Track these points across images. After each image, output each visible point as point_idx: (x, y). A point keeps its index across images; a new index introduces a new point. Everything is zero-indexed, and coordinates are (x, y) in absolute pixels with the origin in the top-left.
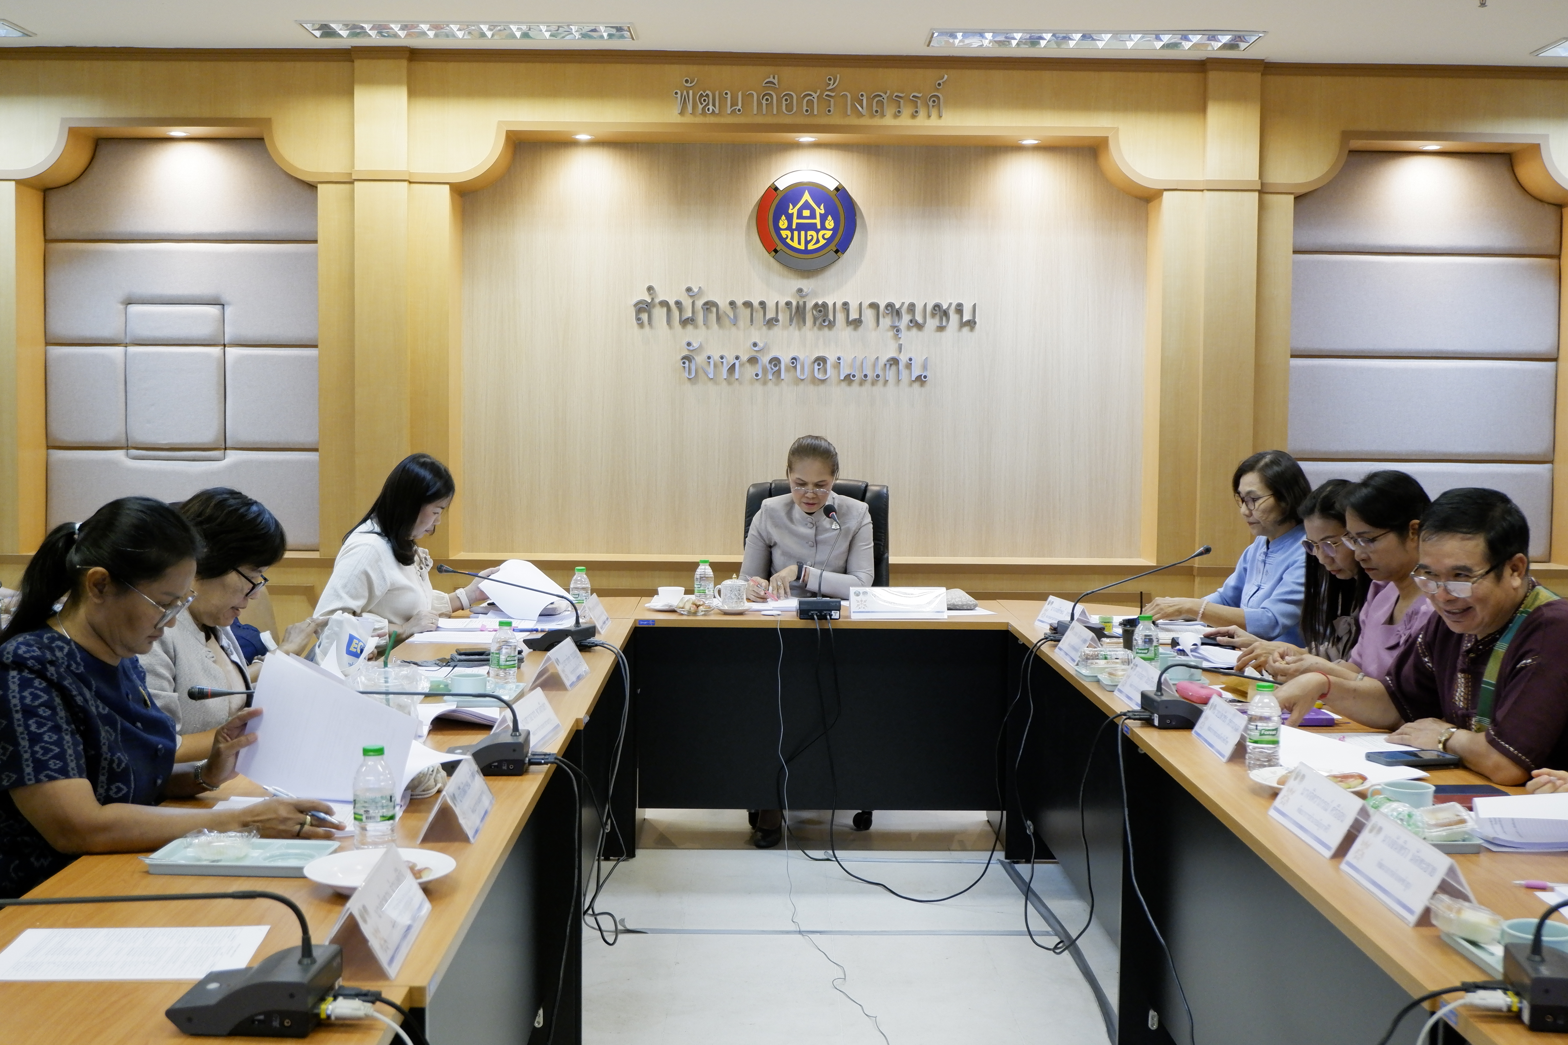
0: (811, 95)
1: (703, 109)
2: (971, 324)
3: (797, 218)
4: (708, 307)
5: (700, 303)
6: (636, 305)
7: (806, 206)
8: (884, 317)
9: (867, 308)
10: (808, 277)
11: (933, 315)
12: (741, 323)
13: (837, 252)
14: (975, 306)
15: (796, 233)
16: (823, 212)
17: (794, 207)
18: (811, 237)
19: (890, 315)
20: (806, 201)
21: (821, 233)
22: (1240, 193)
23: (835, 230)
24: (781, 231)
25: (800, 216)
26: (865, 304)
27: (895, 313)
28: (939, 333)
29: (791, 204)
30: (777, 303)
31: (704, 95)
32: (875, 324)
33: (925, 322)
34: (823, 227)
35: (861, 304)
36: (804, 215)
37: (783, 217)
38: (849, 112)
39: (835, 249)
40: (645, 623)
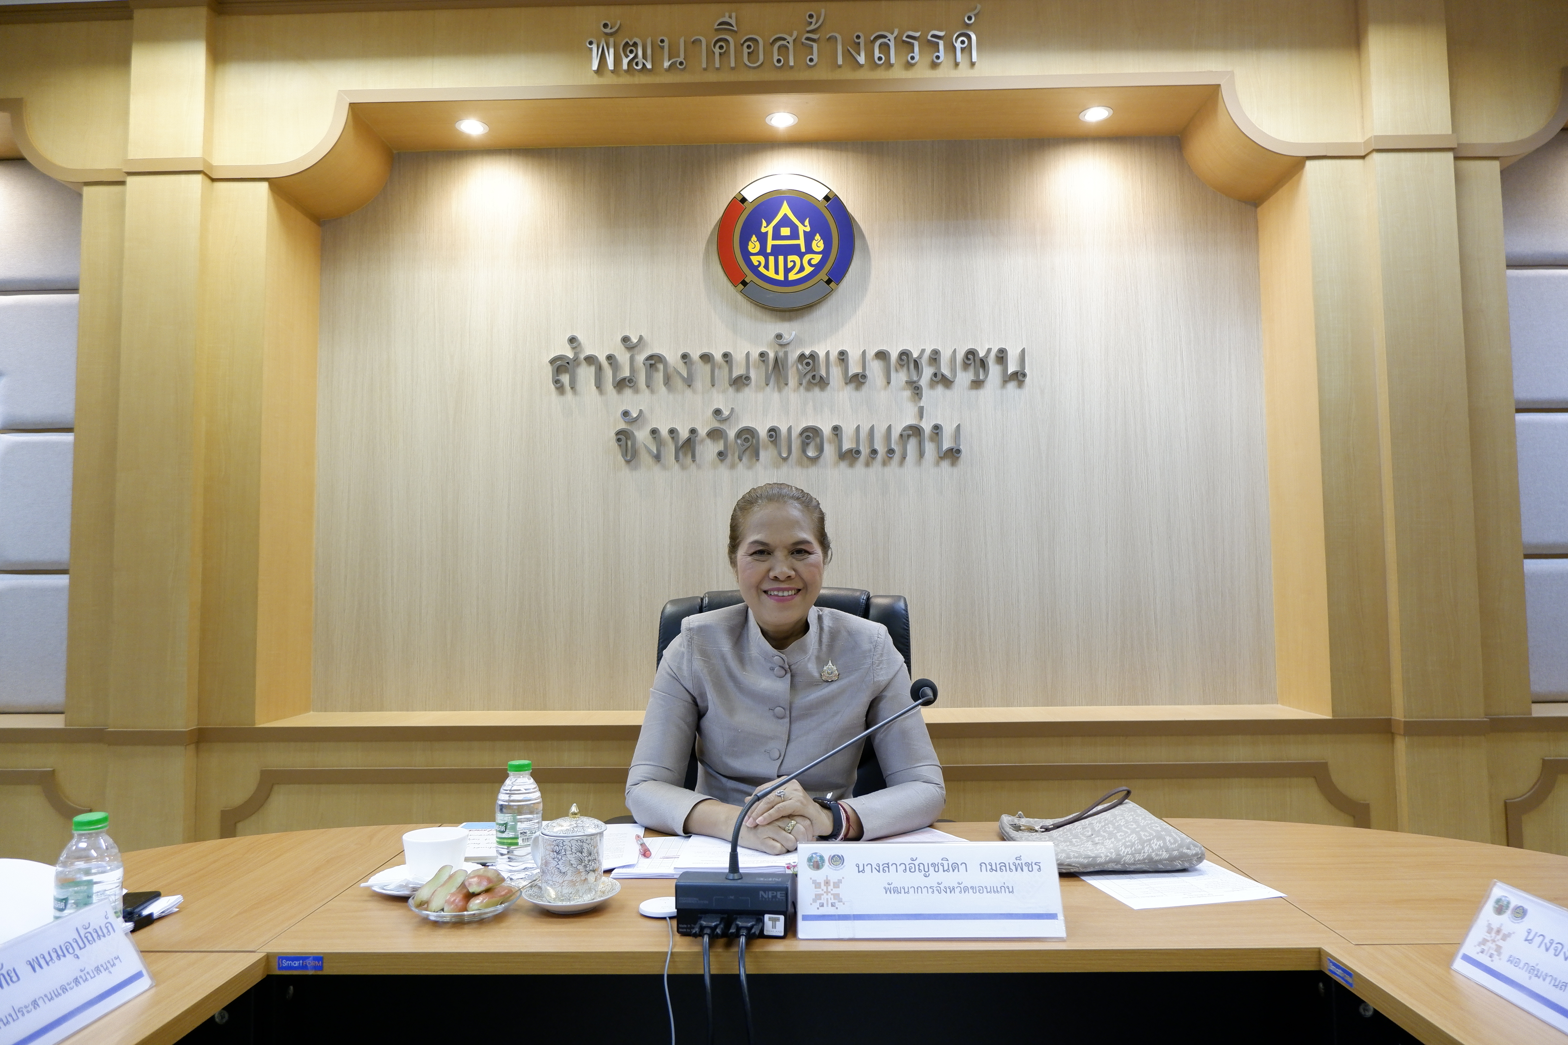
0: (784, 39)
1: (630, 63)
2: (1019, 377)
3: (773, 239)
4: (653, 362)
5: (641, 358)
6: (552, 362)
7: (786, 221)
8: (897, 370)
9: (873, 359)
10: (790, 319)
11: (966, 366)
12: (698, 384)
13: (828, 282)
14: (1023, 351)
15: (771, 259)
16: (808, 229)
17: (768, 225)
18: (792, 264)
19: (905, 369)
20: (785, 215)
21: (807, 257)
22: (1426, 155)
23: (826, 253)
24: (751, 257)
25: (777, 235)
26: (871, 353)
27: (912, 366)
28: (974, 392)
29: (763, 220)
30: (748, 354)
31: (631, 43)
32: (885, 382)
33: (955, 376)
34: (809, 250)
35: (864, 353)
36: (782, 234)
37: (754, 238)
38: (840, 62)
39: (826, 278)
40: (296, 965)
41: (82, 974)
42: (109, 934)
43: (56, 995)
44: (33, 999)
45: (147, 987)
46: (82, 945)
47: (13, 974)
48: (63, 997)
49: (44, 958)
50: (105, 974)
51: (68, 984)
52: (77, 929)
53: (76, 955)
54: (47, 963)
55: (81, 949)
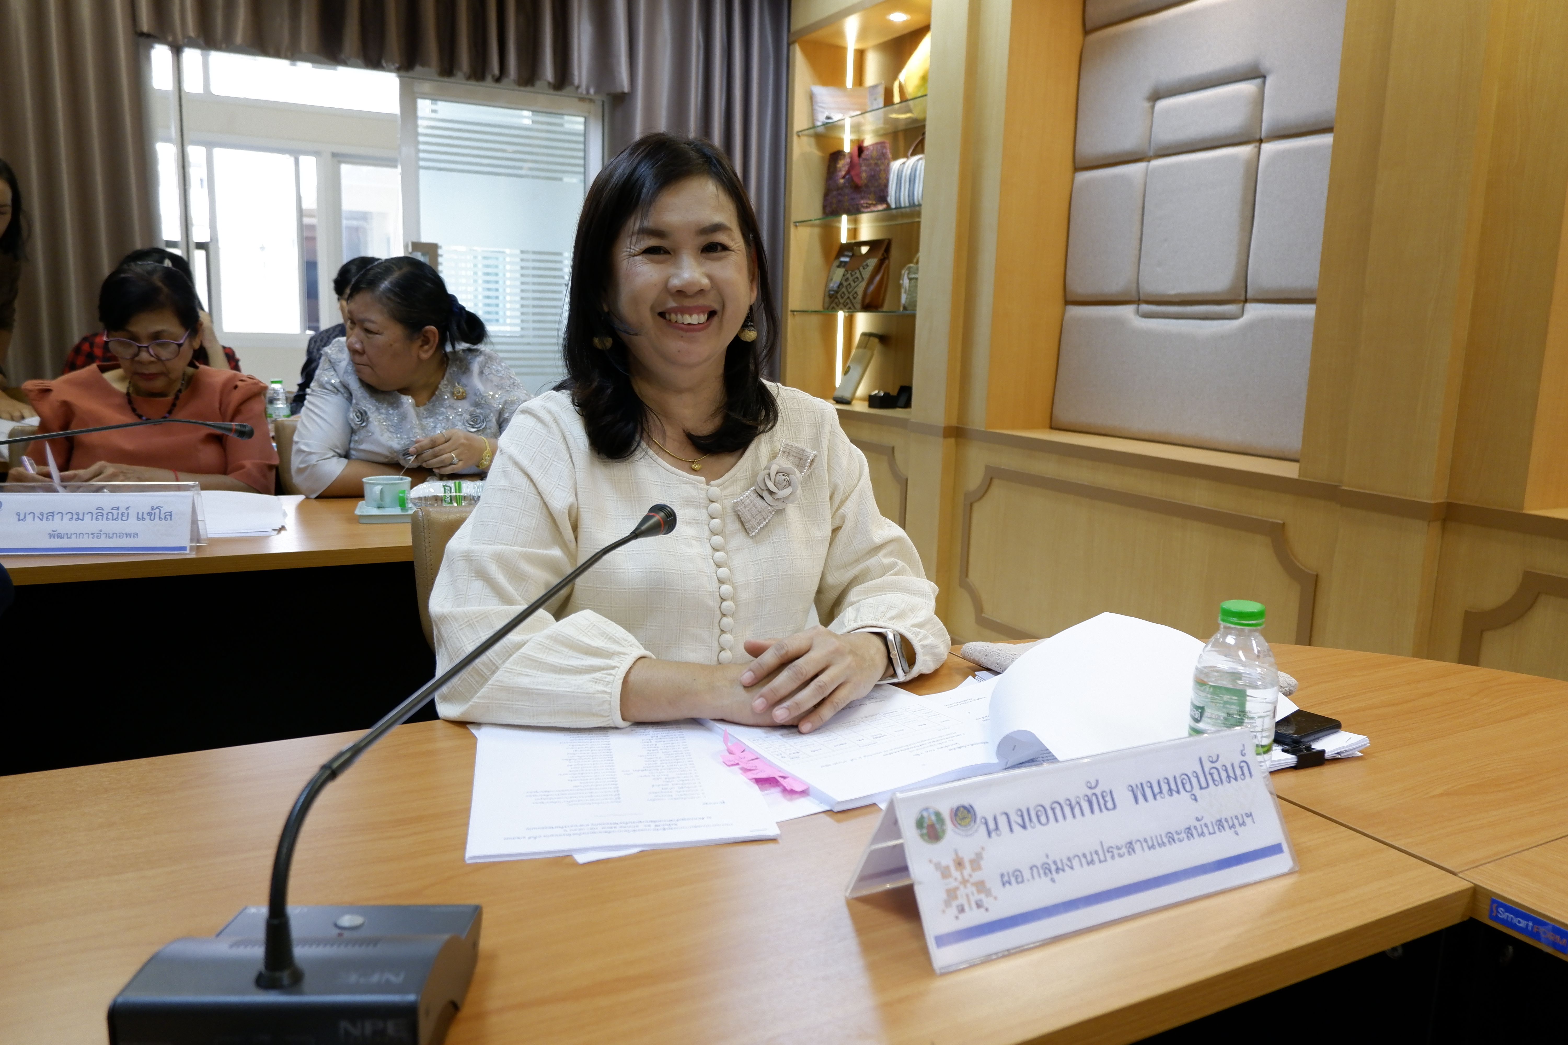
40: (1521, 925)
41: (1197, 824)
42: (1242, 777)
43: (1159, 844)
44: (1129, 840)
45: (1285, 870)
46: (1204, 784)
47: (1108, 798)
48: (1168, 849)
49: (1151, 787)
50: (1228, 833)
51: (1178, 833)
52: (1200, 760)
53: (1193, 795)
54: (1154, 796)
55: (1201, 788)
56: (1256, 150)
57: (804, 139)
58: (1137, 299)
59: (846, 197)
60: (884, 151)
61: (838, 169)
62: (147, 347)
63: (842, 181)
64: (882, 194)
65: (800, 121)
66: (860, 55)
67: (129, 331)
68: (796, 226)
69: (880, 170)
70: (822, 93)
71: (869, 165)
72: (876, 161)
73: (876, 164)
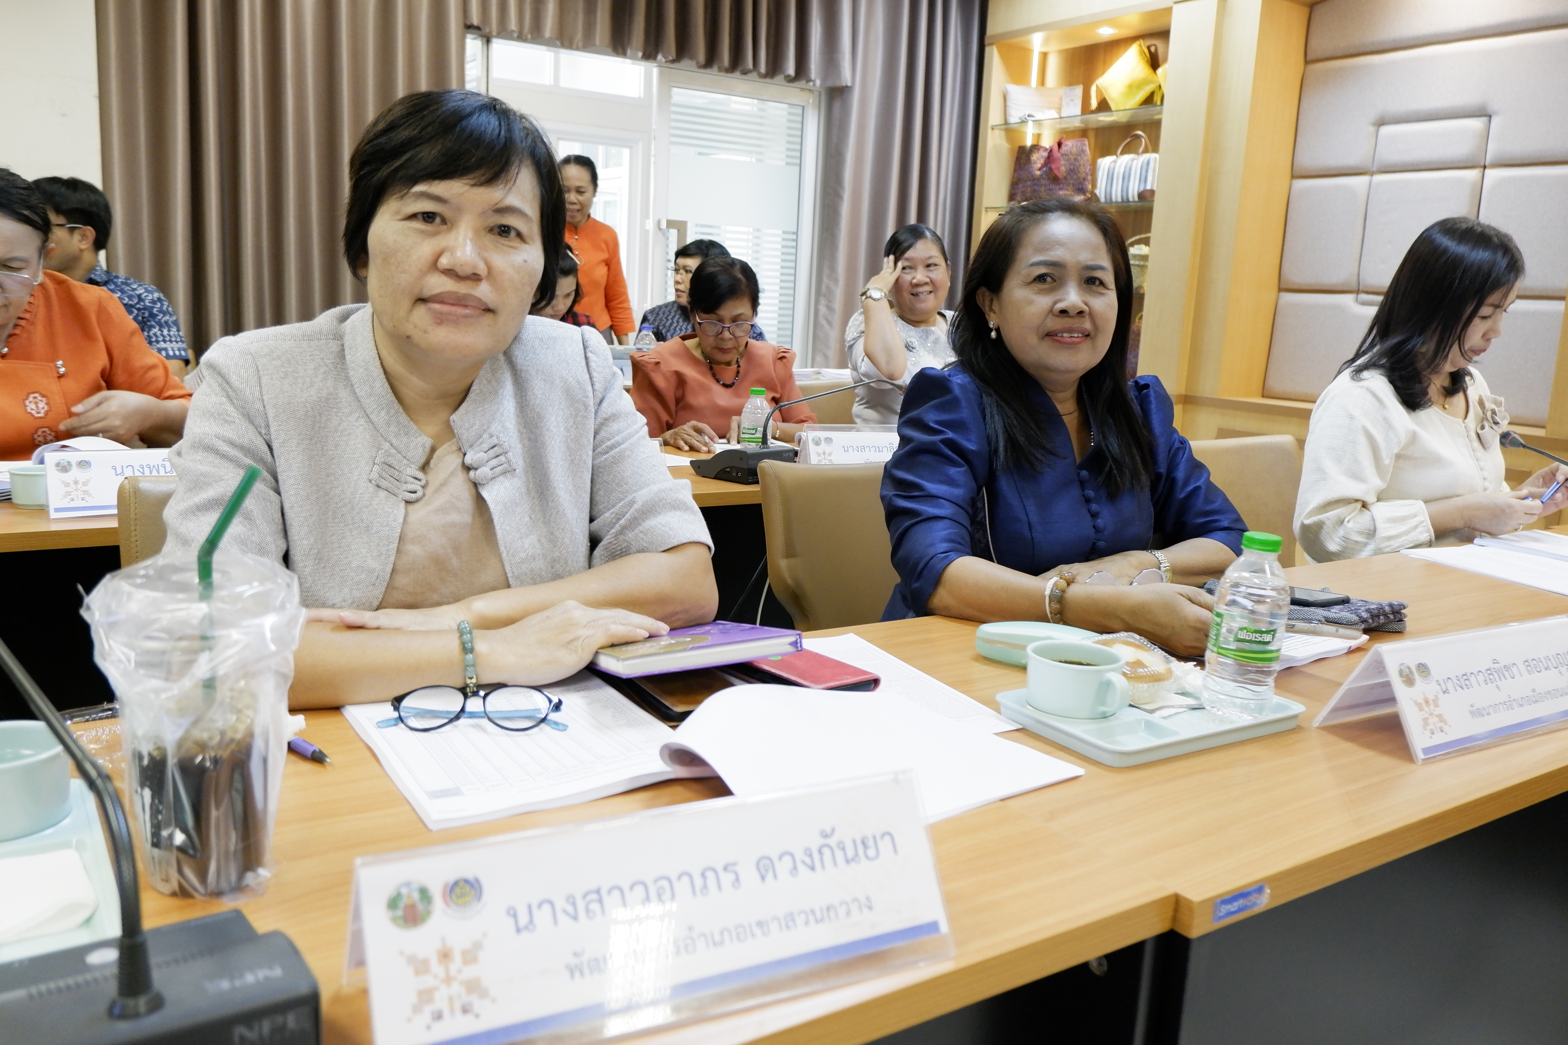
56: (1481, 174)
57: (997, 132)
58: (1357, 289)
59: (1043, 188)
60: (1084, 148)
61: (1033, 161)
62: (729, 327)
63: (1038, 173)
64: (1080, 186)
65: (993, 115)
66: (1044, 56)
67: (718, 315)
68: (987, 211)
69: (1080, 165)
70: (1014, 90)
71: (1068, 160)
72: (1075, 157)
73: (1076, 159)
